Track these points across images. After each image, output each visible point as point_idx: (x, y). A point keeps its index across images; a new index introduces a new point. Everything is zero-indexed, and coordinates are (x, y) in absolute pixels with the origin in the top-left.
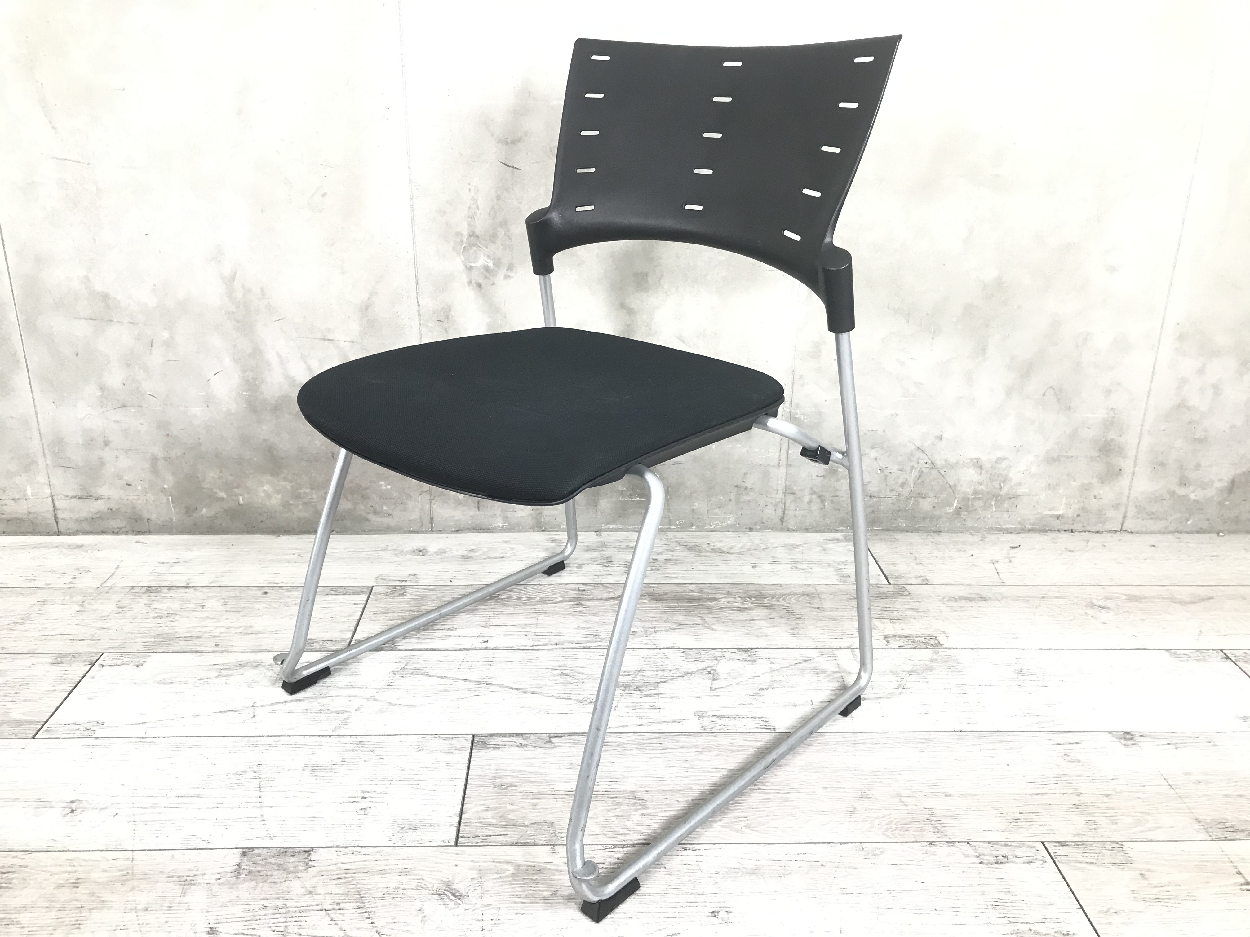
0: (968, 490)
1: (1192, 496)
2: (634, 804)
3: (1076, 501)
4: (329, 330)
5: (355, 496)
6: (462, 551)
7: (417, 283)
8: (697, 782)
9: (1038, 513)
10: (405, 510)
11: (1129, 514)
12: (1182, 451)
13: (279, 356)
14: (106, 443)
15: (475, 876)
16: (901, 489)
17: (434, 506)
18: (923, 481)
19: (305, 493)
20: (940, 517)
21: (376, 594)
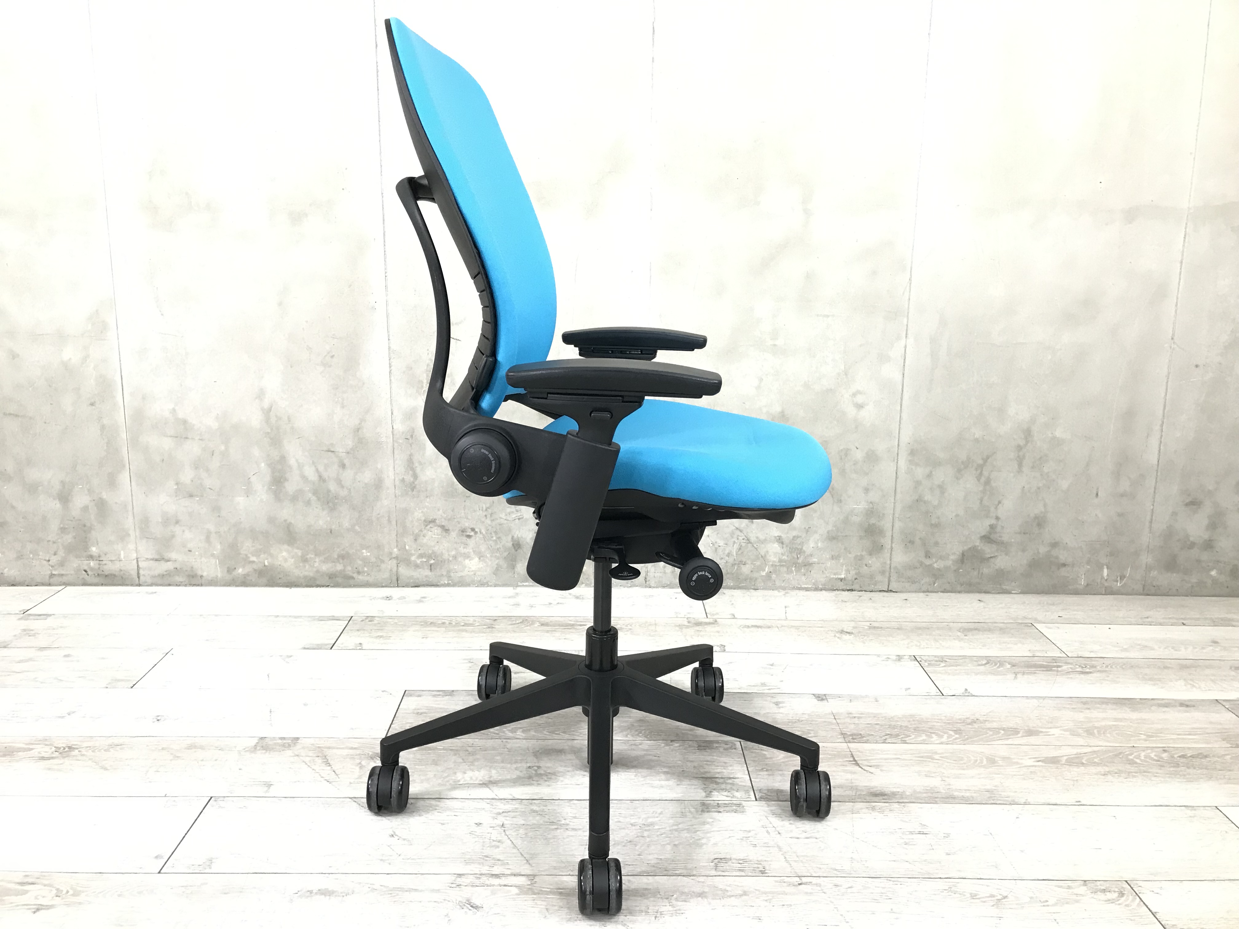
0: (775, 559)
1: (935, 565)
3: (853, 568)
4: (332, 444)
5: (345, 560)
7: (392, 413)
9: (827, 577)
10: (380, 570)
11: (891, 578)
12: (924, 532)
13: (298, 463)
14: (177, 522)
16: (727, 558)
17: (400, 569)
18: (742, 553)
19: (310, 558)
20: (756, 579)
21: (354, 620)
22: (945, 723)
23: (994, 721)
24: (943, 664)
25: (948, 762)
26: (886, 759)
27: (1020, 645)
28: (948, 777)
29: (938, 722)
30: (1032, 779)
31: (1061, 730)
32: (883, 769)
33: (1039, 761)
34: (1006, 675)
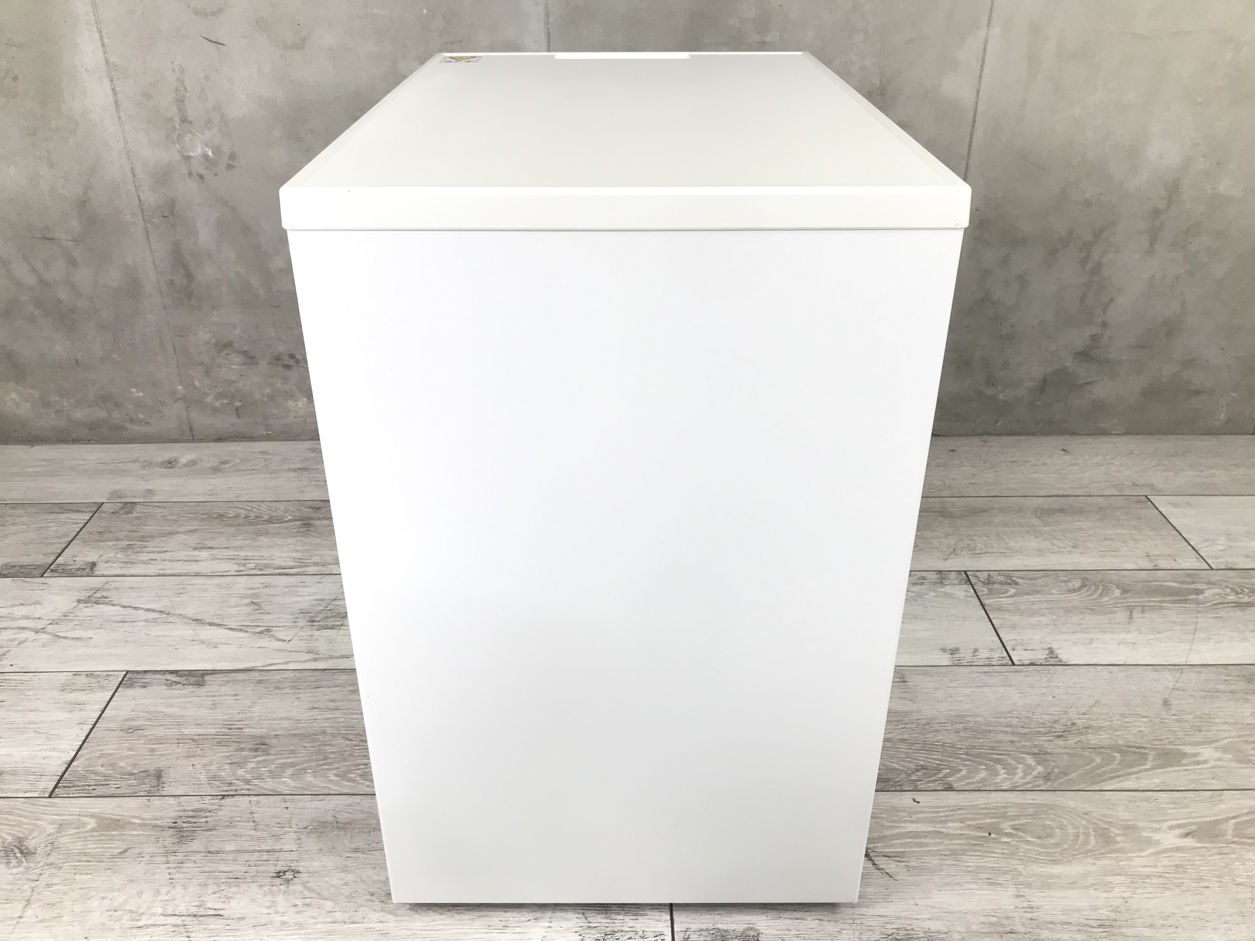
1: (1001, 396)
2: (256, 750)
4: (47, 227)
5: (108, 403)
6: (213, 462)
8: (334, 725)
10: (162, 418)
12: (987, 349)
15: (53, 831)
17: (192, 414)
19: (54, 401)
21: (102, 512)
22: (1018, 734)
23: (1101, 728)
24: (1012, 591)
25: (1028, 842)
26: (915, 835)
27: (1131, 543)
28: (1029, 886)
29: (1006, 733)
30: (1179, 886)
31: (1217, 748)
32: (912, 864)
33: (1187, 835)
34: (1115, 613)
